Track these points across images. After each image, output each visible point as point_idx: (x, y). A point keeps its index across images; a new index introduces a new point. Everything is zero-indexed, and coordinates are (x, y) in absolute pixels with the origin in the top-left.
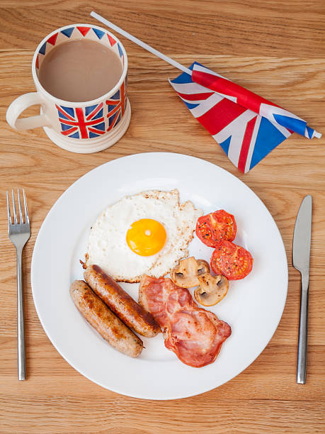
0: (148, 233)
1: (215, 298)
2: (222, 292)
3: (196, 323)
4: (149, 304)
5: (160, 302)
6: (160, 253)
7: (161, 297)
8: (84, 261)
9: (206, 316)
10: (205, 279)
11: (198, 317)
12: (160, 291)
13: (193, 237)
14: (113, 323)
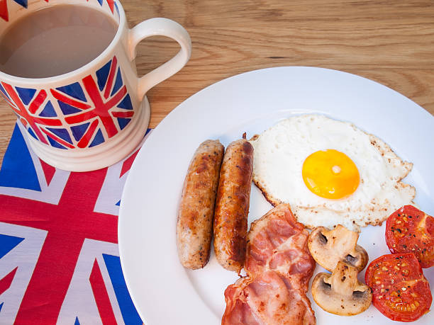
0: (336, 170)
1: (335, 304)
2: (350, 307)
3: (284, 305)
4: (259, 235)
5: (272, 244)
6: (329, 203)
7: (281, 242)
8: (248, 138)
9: (304, 312)
10: (346, 272)
11: (294, 303)
12: (287, 236)
13: (380, 224)
14: (200, 209)
